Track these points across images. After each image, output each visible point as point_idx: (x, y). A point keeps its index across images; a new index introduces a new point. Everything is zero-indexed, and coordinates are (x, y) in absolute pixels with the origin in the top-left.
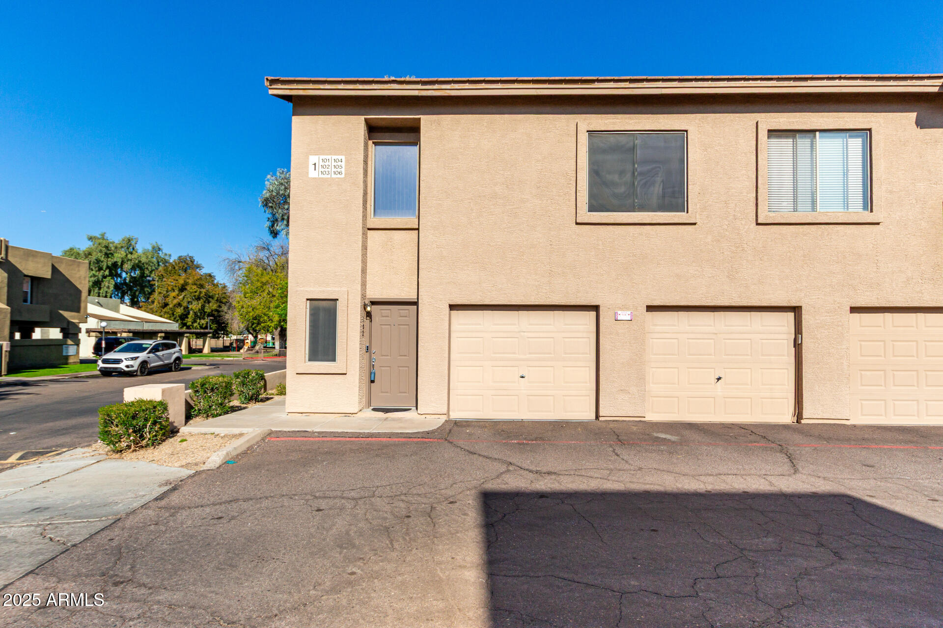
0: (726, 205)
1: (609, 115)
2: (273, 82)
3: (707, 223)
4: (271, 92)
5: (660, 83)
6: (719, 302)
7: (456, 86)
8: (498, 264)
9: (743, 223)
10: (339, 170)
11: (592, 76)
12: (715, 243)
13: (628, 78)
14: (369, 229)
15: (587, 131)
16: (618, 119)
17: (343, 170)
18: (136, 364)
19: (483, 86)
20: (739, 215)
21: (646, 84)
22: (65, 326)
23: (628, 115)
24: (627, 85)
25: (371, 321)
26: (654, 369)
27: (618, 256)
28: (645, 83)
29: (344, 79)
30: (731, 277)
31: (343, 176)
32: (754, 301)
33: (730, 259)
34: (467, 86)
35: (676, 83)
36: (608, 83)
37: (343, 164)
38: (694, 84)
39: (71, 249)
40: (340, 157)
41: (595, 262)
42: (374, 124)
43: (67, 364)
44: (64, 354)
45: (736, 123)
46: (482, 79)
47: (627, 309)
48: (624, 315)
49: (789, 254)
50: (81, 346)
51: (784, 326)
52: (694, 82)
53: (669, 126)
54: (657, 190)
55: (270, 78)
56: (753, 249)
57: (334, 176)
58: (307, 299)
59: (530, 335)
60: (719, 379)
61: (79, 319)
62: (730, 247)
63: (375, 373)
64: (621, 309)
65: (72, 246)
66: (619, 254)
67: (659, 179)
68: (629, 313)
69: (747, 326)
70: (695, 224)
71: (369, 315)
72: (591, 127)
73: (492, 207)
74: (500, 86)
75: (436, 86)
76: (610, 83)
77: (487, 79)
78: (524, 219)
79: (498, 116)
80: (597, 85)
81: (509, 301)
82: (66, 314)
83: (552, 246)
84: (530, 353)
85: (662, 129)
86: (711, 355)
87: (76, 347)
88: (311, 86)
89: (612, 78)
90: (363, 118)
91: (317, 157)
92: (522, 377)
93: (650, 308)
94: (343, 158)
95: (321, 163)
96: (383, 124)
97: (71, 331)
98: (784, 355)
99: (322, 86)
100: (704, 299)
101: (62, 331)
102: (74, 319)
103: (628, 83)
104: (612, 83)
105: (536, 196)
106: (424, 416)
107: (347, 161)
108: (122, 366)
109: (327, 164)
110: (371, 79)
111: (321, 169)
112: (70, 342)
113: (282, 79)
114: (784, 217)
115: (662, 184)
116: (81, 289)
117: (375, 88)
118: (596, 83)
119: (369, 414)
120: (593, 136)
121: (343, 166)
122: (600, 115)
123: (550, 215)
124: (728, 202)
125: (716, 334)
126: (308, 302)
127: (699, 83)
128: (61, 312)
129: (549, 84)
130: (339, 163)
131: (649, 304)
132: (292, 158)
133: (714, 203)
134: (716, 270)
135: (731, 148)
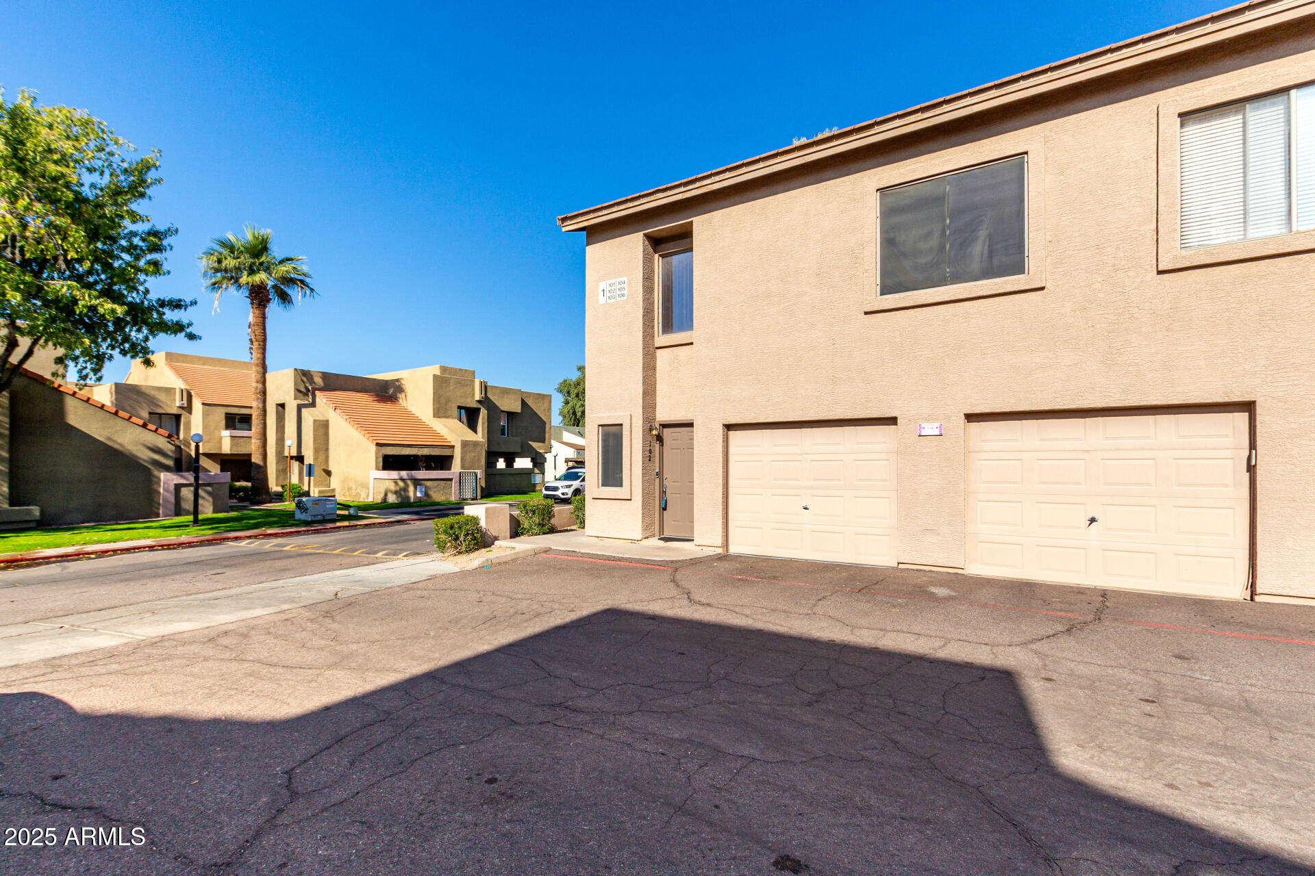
0: (1098, 251)
1: (908, 161)
2: (564, 220)
3: (1063, 284)
4: (564, 229)
5: (968, 99)
6: (1086, 402)
7: (717, 178)
8: (772, 375)
9: (1131, 274)
10: (622, 292)
11: (866, 121)
12: (1078, 312)
13: (918, 107)
14: (658, 348)
15: (877, 190)
16: (921, 162)
17: (626, 292)
18: (570, 491)
19: (745, 169)
20: (1123, 262)
21: (946, 108)
22: (534, 456)
23: (936, 154)
24: (919, 116)
25: (663, 446)
26: (982, 503)
27: (921, 350)
28: (944, 106)
29: (616, 201)
30: (1109, 362)
31: (625, 298)
32: (1154, 399)
33: (1106, 334)
34: (728, 175)
35: (994, 91)
36: (893, 122)
37: (625, 286)
38: (1022, 84)
39: (565, 381)
40: (622, 279)
41: (890, 360)
42: (656, 235)
43: (534, 491)
44: (533, 482)
45: (1118, 118)
46: (740, 163)
47: (936, 420)
48: (930, 429)
49: (1227, 314)
50: (546, 474)
51: (1227, 436)
52: (1022, 82)
53: (997, 153)
54: (979, 248)
55: (560, 217)
56: (1151, 314)
57: (618, 299)
58: (599, 425)
59: (814, 457)
60: (1093, 520)
61: (545, 449)
62: (1106, 316)
63: (666, 501)
64: (927, 420)
65: (565, 378)
66: (923, 347)
67: (983, 233)
68: (938, 425)
69: (1148, 438)
70: (1043, 288)
71: (659, 438)
72: (882, 183)
73: (766, 307)
74: (761, 165)
75: (698, 184)
76: (896, 121)
77: (746, 161)
78: (801, 317)
79: (771, 198)
80: (877, 129)
81: (785, 417)
82: (534, 445)
83: (835, 346)
84: (815, 480)
85: (986, 160)
86: (1079, 483)
87: (541, 475)
88: (592, 216)
89: (895, 114)
90: (641, 234)
91: (605, 283)
92: (806, 509)
93: (970, 418)
94: (625, 279)
95: (609, 288)
96: (664, 234)
97: (538, 461)
98: (1226, 486)
99: (600, 214)
100: (1059, 399)
101: (533, 460)
102: (541, 449)
103: (920, 114)
104: (898, 121)
105: (814, 286)
106: (700, 548)
107: (630, 282)
108: (559, 493)
109: (614, 287)
110: (637, 195)
111: (609, 295)
112: (536, 471)
113: (570, 215)
114: (1212, 254)
115: (988, 240)
116: (545, 420)
117: (643, 202)
118: (876, 127)
119: (655, 542)
120: (885, 194)
121: (626, 288)
122: (896, 164)
123: (832, 307)
124: (1101, 246)
125: (1088, 451)
126: (600, 427)
127: (1032, 80)
128: (530, 442)
129: (817, 146)
130: (622, 286)
131: (968, 412)
132: (587, 288)
133: (1076, 252)
134: (1081, 353)
135: (1109, 160)
